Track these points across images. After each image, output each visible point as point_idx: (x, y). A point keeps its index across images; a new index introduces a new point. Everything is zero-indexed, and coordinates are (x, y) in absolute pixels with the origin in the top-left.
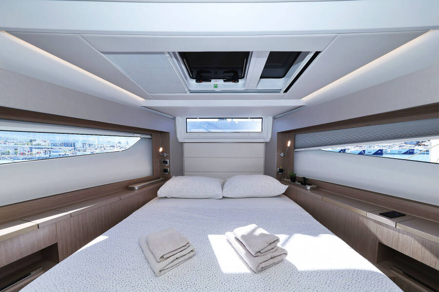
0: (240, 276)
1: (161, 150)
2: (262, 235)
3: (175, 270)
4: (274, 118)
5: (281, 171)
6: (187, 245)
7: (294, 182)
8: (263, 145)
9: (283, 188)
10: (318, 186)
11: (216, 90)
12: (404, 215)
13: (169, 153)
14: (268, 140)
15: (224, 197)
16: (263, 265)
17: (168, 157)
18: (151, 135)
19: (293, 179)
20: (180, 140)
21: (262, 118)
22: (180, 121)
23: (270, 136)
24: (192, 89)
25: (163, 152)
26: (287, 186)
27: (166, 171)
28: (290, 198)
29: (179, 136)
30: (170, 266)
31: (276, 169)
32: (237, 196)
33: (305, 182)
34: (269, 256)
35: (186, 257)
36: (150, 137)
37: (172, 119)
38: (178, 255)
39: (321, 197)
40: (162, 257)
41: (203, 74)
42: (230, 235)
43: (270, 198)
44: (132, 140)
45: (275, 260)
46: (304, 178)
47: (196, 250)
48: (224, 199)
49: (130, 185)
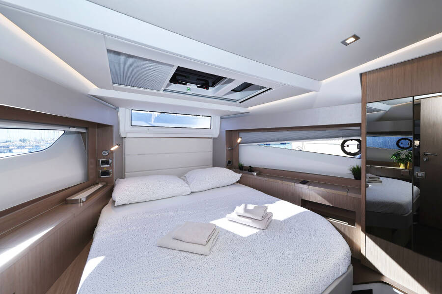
2: (257, 208)
4: (221, 118)
5: (229, 162)
6: (215, 228)
7: (244, 171)
8: (211, 140)
9: (237, 176)
10: (261, 172)
11: (189, 92)
12: (308, 181)
13: (112, 151)
15: (191, 192)
17: (109, 156)
18: (87, 128)
19: (241, 168)
21: (211, 117)
26: (241, 174)
27: (106, 173)
29: (122, 130)
31: (226, 161)
32: (202, 189)
33: (251, 169)
36: (84, 131)
38: (213, 237)
39: (266, 179)
40: (207, 240)
41: (178, 77)
43: (228, 187)
45: (270, 220)
46: (250, 167)
48: (192, 194)
49: (67, 198)
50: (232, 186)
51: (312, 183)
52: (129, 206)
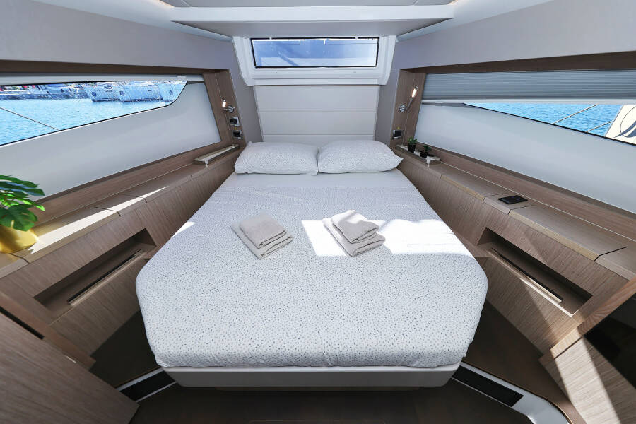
0: (338, 259)
1: (224, 104)
2: (361, 223)
3: (275, 254)
5: (398, 134)
6: (284, 233)
7: (413, 151)
8: (376, 89)
9: (397, 160)
12: (525, 200)
13: (236, 107)
14: (384, 83)
16: (360, 250)
17: (236, 112)
18: (202, 76)
19: (413, 146)
20: (249, 84)
21: (378, 38)
25: (227, 107)
26: (402, 159)
27: (237, 134)
28: (403, 173)
29: (244, 75)
30: (270, 251)
31: (390, 131)
32: (336, 171)
33: (427, 151)
34: (366, 242)
35: (285, 243)
36: (200, 79)
38: (275, 242)
40: (261, 244)
42: (328, 221)
45: (371, 246)
46: (427, 146)
47: (293, 236)
48: (319, 174)
49: (196, 158)
50: (387, 173)
51: (534, 204)
52: (252, 175)
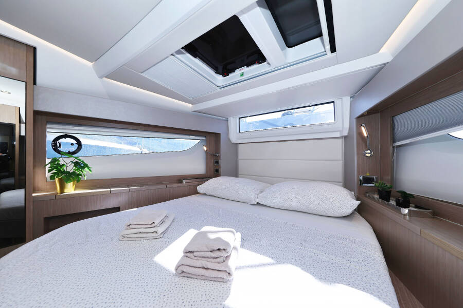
2: (217, 239)
4: (351, 97)
5: (367, 180)
6: (153, 224)
7: (388, 200)
8: (340, 141)
11: (243, 78)
14: (346, 134)
15: (258, 203)
16: (186, 269)
17: (219, 158)
18: (206, 137)
19: (384, 192)
20: (234, 141)
21: (333, 102)
22: (233, 122)
23: (347, 125)
24: (220, 84)
26: (359, 202)
27: (217, 171)
29: (231, 137)
31: (357, 177)
34: (200, 263)
36: (204, 138)
37: (225, 120)
38: (141, 230)
39: (418, 230)
40: (129, 226)
44: (191, 142)
